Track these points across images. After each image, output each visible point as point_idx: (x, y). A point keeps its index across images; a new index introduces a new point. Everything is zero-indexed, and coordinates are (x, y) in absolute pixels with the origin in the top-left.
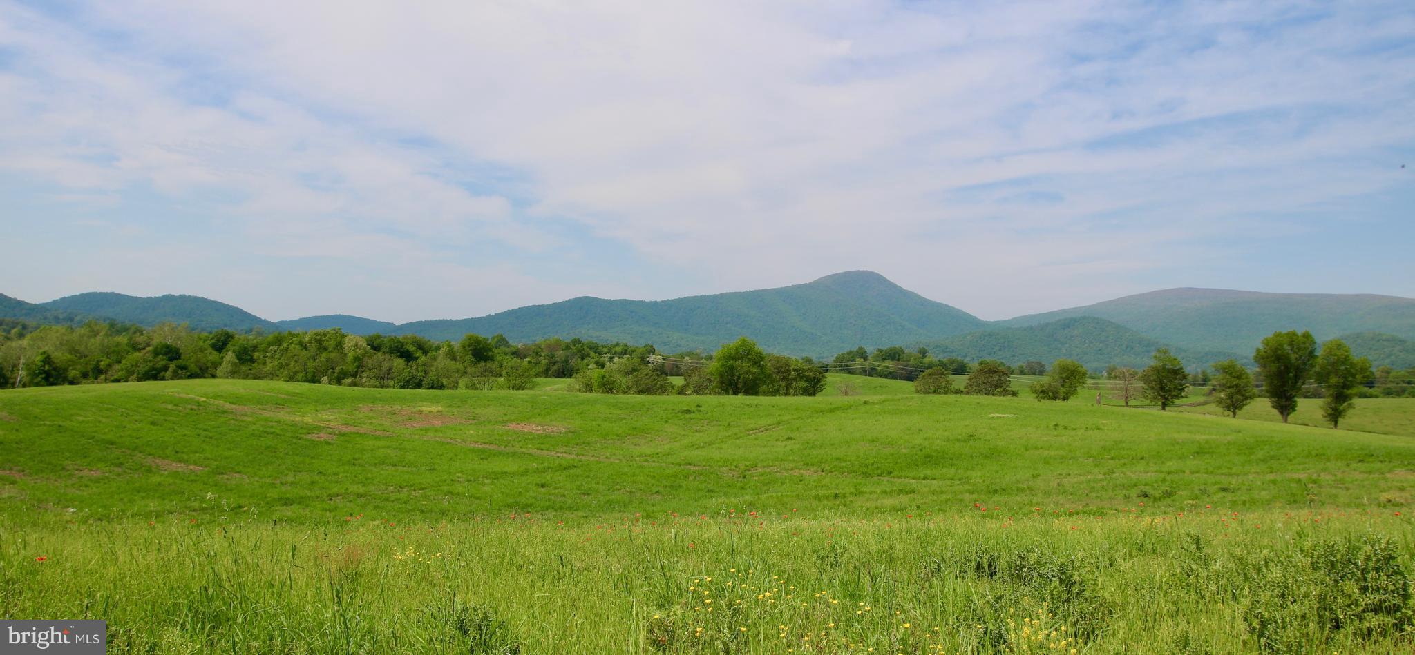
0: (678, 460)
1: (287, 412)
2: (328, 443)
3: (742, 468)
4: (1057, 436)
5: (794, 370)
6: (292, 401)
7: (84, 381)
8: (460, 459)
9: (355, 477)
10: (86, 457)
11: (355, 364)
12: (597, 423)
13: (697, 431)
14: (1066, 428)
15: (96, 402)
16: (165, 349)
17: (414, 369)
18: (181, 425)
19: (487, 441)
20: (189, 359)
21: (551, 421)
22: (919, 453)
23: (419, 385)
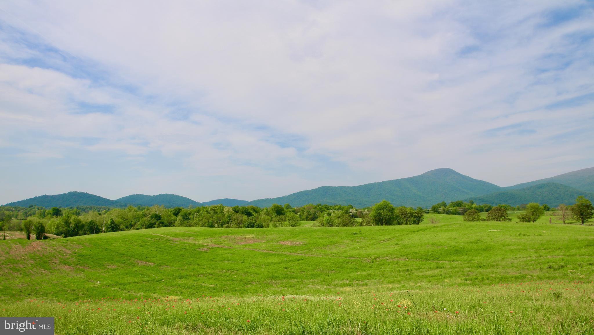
0: (347, 255)
1: (193, 240)
2: (206, 252)
3: (373, 258)
4: (520, 239)
5: (409, 213)
6: (197, 235)
7: (126, 230)
8: (256, 258)
9: (212, 266)
10: (112, 260)
11: (228, 219)
12: (316, 240)
13: (357, 242)
14: (524, 235)
15: (122, 238)
16: (155, 216)
17: (251, 220)
18: (151, 246)
19: (269, 249)
20: (165, 219)
21: (297, 240)
22: (453, 249)
23: (253, 226)
